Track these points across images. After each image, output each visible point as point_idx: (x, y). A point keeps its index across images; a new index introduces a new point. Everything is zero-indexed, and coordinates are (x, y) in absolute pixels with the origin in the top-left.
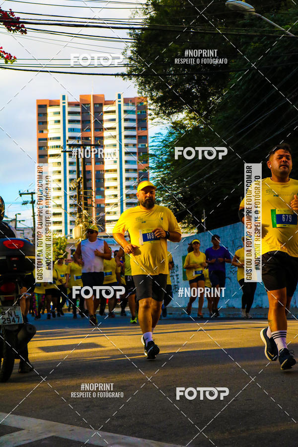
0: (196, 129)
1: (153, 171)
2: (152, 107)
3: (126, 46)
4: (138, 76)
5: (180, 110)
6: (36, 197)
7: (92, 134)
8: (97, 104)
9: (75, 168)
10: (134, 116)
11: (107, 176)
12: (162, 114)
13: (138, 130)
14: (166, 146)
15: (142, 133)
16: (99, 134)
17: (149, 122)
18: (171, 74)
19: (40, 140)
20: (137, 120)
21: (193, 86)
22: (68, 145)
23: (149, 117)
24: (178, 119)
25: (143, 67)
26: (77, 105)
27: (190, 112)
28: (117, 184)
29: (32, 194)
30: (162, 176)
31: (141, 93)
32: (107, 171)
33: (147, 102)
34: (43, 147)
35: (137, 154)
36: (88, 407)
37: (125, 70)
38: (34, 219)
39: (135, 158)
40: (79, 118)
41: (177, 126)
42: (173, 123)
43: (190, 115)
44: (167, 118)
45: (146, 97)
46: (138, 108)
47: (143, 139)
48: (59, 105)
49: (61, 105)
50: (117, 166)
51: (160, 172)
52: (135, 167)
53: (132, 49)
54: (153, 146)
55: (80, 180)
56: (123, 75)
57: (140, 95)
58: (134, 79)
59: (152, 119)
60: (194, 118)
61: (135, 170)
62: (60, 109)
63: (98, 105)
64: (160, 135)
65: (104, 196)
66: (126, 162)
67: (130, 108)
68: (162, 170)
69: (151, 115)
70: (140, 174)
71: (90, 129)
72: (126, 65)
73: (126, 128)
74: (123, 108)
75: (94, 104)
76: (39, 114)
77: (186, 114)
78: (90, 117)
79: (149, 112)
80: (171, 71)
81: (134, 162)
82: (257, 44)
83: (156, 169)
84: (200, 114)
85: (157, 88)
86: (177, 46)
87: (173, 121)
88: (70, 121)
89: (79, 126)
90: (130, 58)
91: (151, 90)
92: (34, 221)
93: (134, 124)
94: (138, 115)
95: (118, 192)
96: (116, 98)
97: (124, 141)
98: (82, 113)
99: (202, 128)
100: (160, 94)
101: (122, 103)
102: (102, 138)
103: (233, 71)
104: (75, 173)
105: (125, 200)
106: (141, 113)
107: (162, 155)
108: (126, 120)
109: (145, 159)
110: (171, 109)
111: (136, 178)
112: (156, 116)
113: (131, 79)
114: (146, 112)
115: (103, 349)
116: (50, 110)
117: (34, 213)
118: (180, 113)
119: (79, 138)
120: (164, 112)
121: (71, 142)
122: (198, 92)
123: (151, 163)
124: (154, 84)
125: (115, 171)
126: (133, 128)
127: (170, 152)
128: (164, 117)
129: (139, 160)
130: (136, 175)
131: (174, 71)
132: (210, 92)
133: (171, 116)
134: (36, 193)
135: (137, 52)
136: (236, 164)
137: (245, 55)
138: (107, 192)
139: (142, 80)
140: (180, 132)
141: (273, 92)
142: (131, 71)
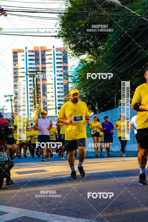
0: (92, 63)
1: (71, 84)
2: (70, 52)
3: (57, 22)
4: (63, 36)
5: (84, 53)
6: (13, 98)
7: (40, 66)
8: (42, 51)
9: (32, 83)
10: (61, 57)
11: (48, 87)
12: (75, 56)
13: (63, 63)
14: (77, 71)
15: (65, 65)
16: (44, 66)
18: (79, 36)
19: (14, 69)
20: (62, 59)
22: (28, 71)
23: (69, 57)
24: (83, 58)
25: (65, 32)
26: (33, 52)
27: (89, 54)
28: (53, 90)
29: (11, 96)
30: (76, 86)
31: (65, 45)
32: (48, 84)
33: (68, 49)
34: (16, 72)
35: (63, 76)
36: (41, 201)
38: (12, 108)
39: (62, 78)
40: (34, 58)
41: (82, 61)
43: (89, 56)
44: (78, 57)
45: (67, 47)
46: (63, 53)
47: (66, 68)
48: (24, 52)
50: (53, 82)
51: (74, 84)
52: (62, 82)
53: (60, 23)
54: (71, 71)
55: (35, 89)
56: (55, 36)
58: (61, 38)
59: (70, 58)
60: (91, 57)
61: (62, 84)
62: (24, 54)
64: (74, 66)
65: (47, 97)
66: (58, 79)
67: (59, 53)
68: (76, 83)
69: (69, 56)
70: (64, 85)
71: (39, 64)
73: (57, 63)
74: (56, 53)
75: (41, 51)
76: (14, 56)
77: (87, 55)
78: (39, 58)
80: (79, 34)
81: (61, 80)
82: (122, 20)
84: (94, 55)
85: (73, 43)
86: (82, 22)
87: (81, 59)
88: (30, 60)
89: (34, 62)
91: (70, 43)
92: (12, 110)
93: (61, 61)
94: (63, 56)
95: (54, 94)
96: (52, 49)
97: (56, 69)
99: (95, 62)
100: (74, 46)
101: (55, 50)
102: (45, 68)
103: (110, 34)
104: (32, 85)
105: (57, 99)
106: (65, 55)
107: (76, 76)
108: (57, 59)
109: (67, 78)
110: (80, 53)
111: (63, 88)
112: (72, 57)
113: (59, 38)
114: (67, 55)
115: (48, 172)
116: (19, 54)
117: (12, 106)
118: (84, 55)
119: (34, 68)
121: (30, 70)
122: (93, 44)
123: (70, 80)
124: (71, 41)
125: (52, 84)
126: (61, 63)
127: (80, 74)
128: (76, 57)
129: (64, 78)
130: (62, 86)
131: (81, 34)
132: (99, 44)
133: (80, 56)
134: (13, 96)
135: (62, 25)
136: (112, 80)
137: (116, 25)
138: (48, 95)
139: (65, 39)
140: (84, 64)
141: (130, 44)
142: (59, 34)
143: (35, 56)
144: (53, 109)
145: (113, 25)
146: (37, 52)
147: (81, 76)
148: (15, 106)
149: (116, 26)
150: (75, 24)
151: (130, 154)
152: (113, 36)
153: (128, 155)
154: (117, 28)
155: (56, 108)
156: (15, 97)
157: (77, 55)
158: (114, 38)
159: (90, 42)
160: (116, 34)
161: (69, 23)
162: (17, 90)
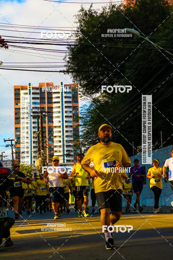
0: (107, 102)
1: (82, 127)
2: (81, 90)
3: (66, 55)
4: (72, 72)
5: (97, 92)
6: (14, 142)
7: (46, 105)
9: (36, 125)
10: (70, 95)
11: (55, 130)
13: (73, 103)
14: (89, 112)
15: (75, 105)
16: (50, 105)
17: (79, 98)
18: (92, 71)
19: (16, 109)
20: (72, 97)
21: (105, 78)
22: (32, 112)
23: (79, 96)
24: (96, 97)
25: (75, 67)
26: (37, 89)
28: (61, 134)
29: (11, 140)
30: (87, 130)
32: (55, 127)
33: (78, 87)
34: (18, 113)
35: (72, 117)
37: (65, 69)
38: (13, 155)
39: (71, 119)
40: (38, 96)
41: (95, 101)
42: (93, 99)
45: (78, 84)
46: (73, 90)
47: (75, 108)
48: (27, 89)
50: (60, 124)
51: (85, 127)
52: (71, 124)
53: (69, 56)
54: (81, 113)
55: (40, 132)
56: (64, 72)
57: (74, 83)
58: (70, 74)
59: (81, 97)
60: (105, 96)
61: (71, 126)
62: (28, 91)
64: (85, 106)
65: (53, 141)
66: (66, 121)
68: (87, 126)
69: (80, 94)
70: (74, 129)
71: (45, 103)
72: (66, 66)
73: (66, 102)
76: (15, 94)
77: (101, 94)
78: (45, 96)
81: (70, 122)
82: (141, 54)
83: (84, 126)
84: (109, 94)
85: (84, 79)
86: (95, 55)
88: (34, 98)
89: (38, 101)
90: (68, 62)
91: (80, 80)
92: (13, 157)
93: (70, 100)
94: (73, 95)
95: (61, 139)
96: (60, 85)
97: (65, 110)
98: (40, 93)
99: (110, 102)
100: (85, 82)
102: (52, 108)
103: (127, 69)
104: (36, 128)
105: (66, 144)
106: (74, 93)
107: (87, 117)
108: (66, 97)
109: (77, 120)
110: (92, 91)
111: (72, 131)
112: (83, 95)
113: (68, 74)
114: (77, 93)
116: (22, 92)
117: (12, 152)
118: (97, 94)
119: (38, 108)
120: (88, 93)
121: (34, 110)
122: (108, 81)
123: (81, 122)
124: (82, 77)
125: (60, 127)
126: (70, 102)
127: (92, 116)
128: (88, 96)
129: (74, 121)
131: (93, 69)
132: (114, 81)
133: (92, 95)
135: (72, 58)
137: (135, 59)
138: (55, 139)
139: (75, 75)
140: (97, 104)
141: (151, 81)
142: (69, 70)
144: (61, 156)
145: (131, 59)
147: (94, 118)
148: (16, 153)
149: (134, 61)
150: (86, 57)
151: (151, 210)
152: (131, 71)
153: (148, 212)
154: (136, 63)
155: (63, 155)
156: (17, 141)
158: (132, 74)
160: (135, 70)
161: (80, 56)
162: (18, 133)
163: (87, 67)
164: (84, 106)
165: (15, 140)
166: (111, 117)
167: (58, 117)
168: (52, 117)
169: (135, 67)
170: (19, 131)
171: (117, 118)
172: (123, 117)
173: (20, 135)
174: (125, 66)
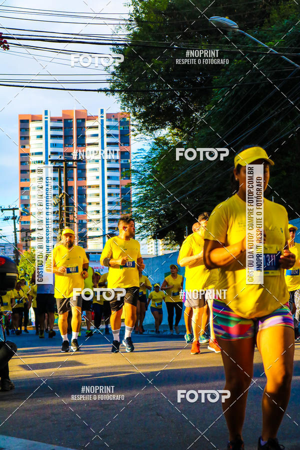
1: (135, 187)
2: (135, 123)
4: (120, 92)
5: (163, 126)
6: (17, 213)
8: (79, 119)
9: (57, 183)
10: (117, 132)
11: (89, 191)
12: (145, 130)
13: (121, 145)
14: (149, 162)
15: (125, 148)
16: (81, 149)
17: (132, 138)
18: (155, 91)
19: (21, 155)
20: (119, 136)
21: (176, 102)
22: (50, 160)
23: (132, 133)
24: (160, 136)
25: (126, 82)
26: (59, 120)
27: (173, 128)
28: (99, 199)
29: (14, 209)
30: (144, 192)
31: (124, 109)
32: (90, 187)
33: (130, 117)
34: (25, 162)
35: (120, 169)
36: (69, 426)
37: (108, 86)
38: (15, 234)
39: (118, 174)
40: (61, 133)
41: (159, 142)
42: (156, 139)
43: (173, 131)
44: (150, 134)
45: (129, 113)
46: (121, 123)
47: (125, 155)
48: (41, 120)
49: (44, 120)
50: (99, 182)
51: (142, 188)
52: (118, 182)
53: (115, 64)
54: (135, 162)
55: (62, 196)
56: (106, 91)
58: (117, 95)
59: (135, 135)
60: (177, 134)
61: (117, 186)
62: (42, 124)
63: (80, 121)
64: (142, 151)
65: (86, 212)
66: (109, 177)
67: (113, 123)
68: (145, 186)
69: (133, 131)
70: (122, 190)
71: (71, 145)
72: (108, 80)
73: (109, 144)
74: (106, 123)
75: (77, 119)
76: (21, 129)
77: (169, 130)
78: (72, 133)
79: (132, 128)
80: (154, 87)
81: (116, 178)
82: (240, 61)
83: (139, 185)
84: (183, 131)
85: (140, 104)
86: (160, 62)
87: (156, 137)
88: (53, 137)
89: (61, 141)
90: (113, 74)
91: (135, 105)
92: (16, 237)
93: (117, 140)
94: (121, 131)
95: (100, 208)
96: (100, 115)
98: (65, 128)
99: (185, 144)
100: (143, 110)
101: (105, 119)
103: (216, 88)
104: (56, 188)
105: (107, 217)
106: (124, 128)
107: (145, 171)
108: (108, 135)
109: (128, 175)
110: (154, 125)
111: (119, 194)
112: (139, 132)
113: (114, 95)
114: (129, 128)
115: (84, 367)
116: (32, 126)
117: (15, 229)
118: (162, 129)
119: (61, 153)
121: (53, 157)
122: (181, 109)
123: (134, 179)
124: (137, 100)
125: (98, 187)
126: (115, 144)
127: (153, 168)
128: (147, 133)
129: (122, 176)
130: (118, 191)
131: (157, 86)
132: (193, 109)
133: (154, 132)
134: (18, 209)
135: (120, 67)
136: (219, 180)
137: (228, 71)
138: (89, 208)
139: (125, 96)
140: (163, 148)
141: (256, 109)
142: (114, 87)
143: (63, 129)
144: (99, 237)
145: (223, 70)
146: (69, 121)
147: (157, 171)
148: (22, 231)
149: (228, 73)
150: (145, 66)
152: (223, 91)
154: (231, 77)
155: (104, 236)
156: (23, 211)
157: (148, 128)
159: (175, 103)
161: (133, 63)
162: (25, 197)
163: (145, 83)
164: (140, 151)
165: (20, 209)
166: (186, 171)
167: (95, 169)
168: (84, 170)
169: (229, 85)
170: (28, 194)
171: (196, 173)
172: (206, 172)
173: (29, 200)
174: (212, 82)
